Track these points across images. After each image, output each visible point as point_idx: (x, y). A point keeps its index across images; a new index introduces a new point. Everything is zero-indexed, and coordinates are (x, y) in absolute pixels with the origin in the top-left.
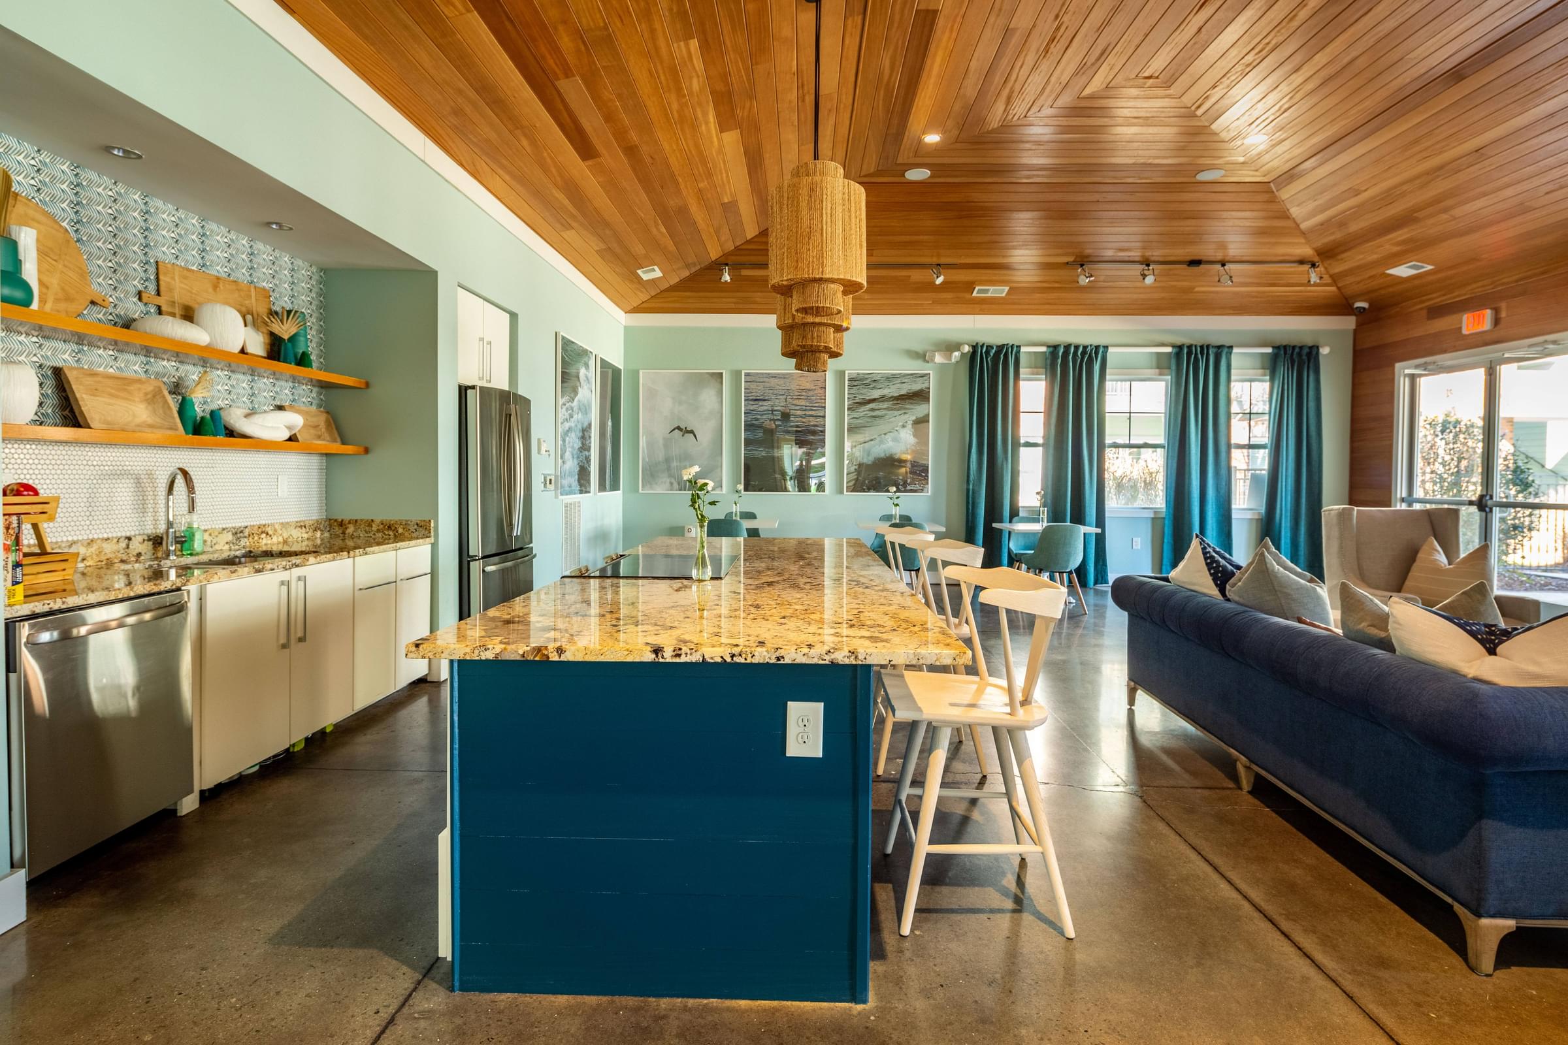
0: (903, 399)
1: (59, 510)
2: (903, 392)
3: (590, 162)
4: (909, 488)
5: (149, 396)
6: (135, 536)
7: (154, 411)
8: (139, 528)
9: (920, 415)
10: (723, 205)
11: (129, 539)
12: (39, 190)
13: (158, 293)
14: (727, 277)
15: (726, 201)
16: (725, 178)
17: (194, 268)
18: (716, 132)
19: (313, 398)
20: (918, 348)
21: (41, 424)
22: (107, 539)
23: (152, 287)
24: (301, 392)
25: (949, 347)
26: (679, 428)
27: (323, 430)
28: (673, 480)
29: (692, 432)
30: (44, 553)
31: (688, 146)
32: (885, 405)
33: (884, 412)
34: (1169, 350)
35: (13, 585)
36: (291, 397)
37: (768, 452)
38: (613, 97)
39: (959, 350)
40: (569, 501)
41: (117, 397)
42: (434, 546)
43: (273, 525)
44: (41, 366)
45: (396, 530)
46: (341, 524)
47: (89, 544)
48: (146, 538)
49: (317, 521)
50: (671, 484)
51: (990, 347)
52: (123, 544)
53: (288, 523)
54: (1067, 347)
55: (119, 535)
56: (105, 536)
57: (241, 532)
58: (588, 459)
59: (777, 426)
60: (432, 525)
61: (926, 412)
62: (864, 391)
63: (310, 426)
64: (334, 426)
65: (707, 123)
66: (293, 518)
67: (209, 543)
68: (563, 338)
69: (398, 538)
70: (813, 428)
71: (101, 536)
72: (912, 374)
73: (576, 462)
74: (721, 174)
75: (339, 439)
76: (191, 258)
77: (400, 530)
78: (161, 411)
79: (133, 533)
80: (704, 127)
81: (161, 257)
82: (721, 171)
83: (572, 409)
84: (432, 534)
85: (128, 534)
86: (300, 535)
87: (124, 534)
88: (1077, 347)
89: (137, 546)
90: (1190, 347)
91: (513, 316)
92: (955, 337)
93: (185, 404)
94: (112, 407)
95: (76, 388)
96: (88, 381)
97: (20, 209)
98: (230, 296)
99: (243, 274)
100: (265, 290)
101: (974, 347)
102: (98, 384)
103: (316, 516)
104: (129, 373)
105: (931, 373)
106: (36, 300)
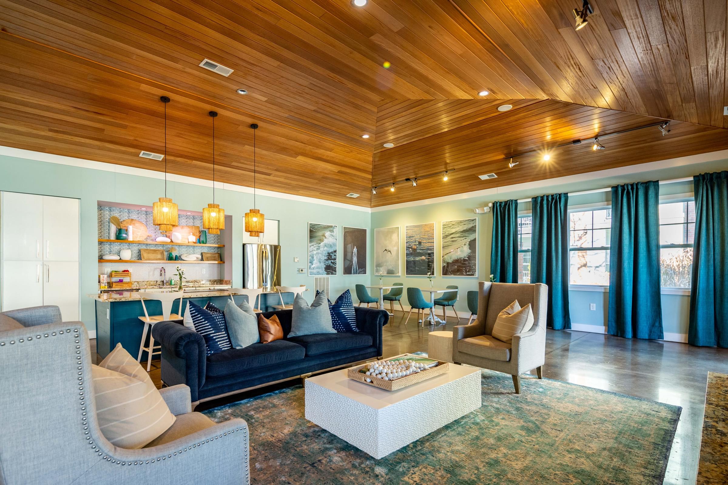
0: (465, 232)
1: (132, 275)
2: (465, 229)
4: (468, 273)
5: (161, 253)
8: (160, 279)
9: (472, 239)
12: (138, 218)
17: (177, 225)
19: (214, 251)
20: (470, 207)
21: (137, 260)
22: (152, 281)
27: (216, 258)
29: (390, 251)
30: (131, 282)
32: (457, 235)
33: (457, 238)
34: (609, 189)
35: (105, 286)
37: (414, 258)
39: (487, 206)
40: (318, 277)
41: (154, 254)
43: (200, 280)
44: (138, 250)
45: (227, 282)
46: (221, 281)
48: (161, 281)
51: (501, 203)
52: (155, 282)
54: (542, 198)
55: (154, 280)
57: (189, 281)
59: (417, 247)
61: (474, 237)
62: (449, 229)
64: (220, 258)
66: (206, 279)
69: (227, 284)
70: (430, 247)
71: (150, 281)
72: (468, 220)
78: (163, 256)
79: (158, 280)
85: (156, 280)
86: (208, 283)
88: (548, 197)
89: (158, 283)
90: (623, 186)
91: (279, 221)
93: (170, 254)
94: (152, 256)
95: (142, 252)
96: (147, 251)
97: (134, 222)
98: (186, 230)
99: (191, 224)
100: (198, 226)
101: (493, 204)
102: (148, 251)
103: (216, 279)
104: (159, 249)
105: (477, 218)
106: (131, 238)
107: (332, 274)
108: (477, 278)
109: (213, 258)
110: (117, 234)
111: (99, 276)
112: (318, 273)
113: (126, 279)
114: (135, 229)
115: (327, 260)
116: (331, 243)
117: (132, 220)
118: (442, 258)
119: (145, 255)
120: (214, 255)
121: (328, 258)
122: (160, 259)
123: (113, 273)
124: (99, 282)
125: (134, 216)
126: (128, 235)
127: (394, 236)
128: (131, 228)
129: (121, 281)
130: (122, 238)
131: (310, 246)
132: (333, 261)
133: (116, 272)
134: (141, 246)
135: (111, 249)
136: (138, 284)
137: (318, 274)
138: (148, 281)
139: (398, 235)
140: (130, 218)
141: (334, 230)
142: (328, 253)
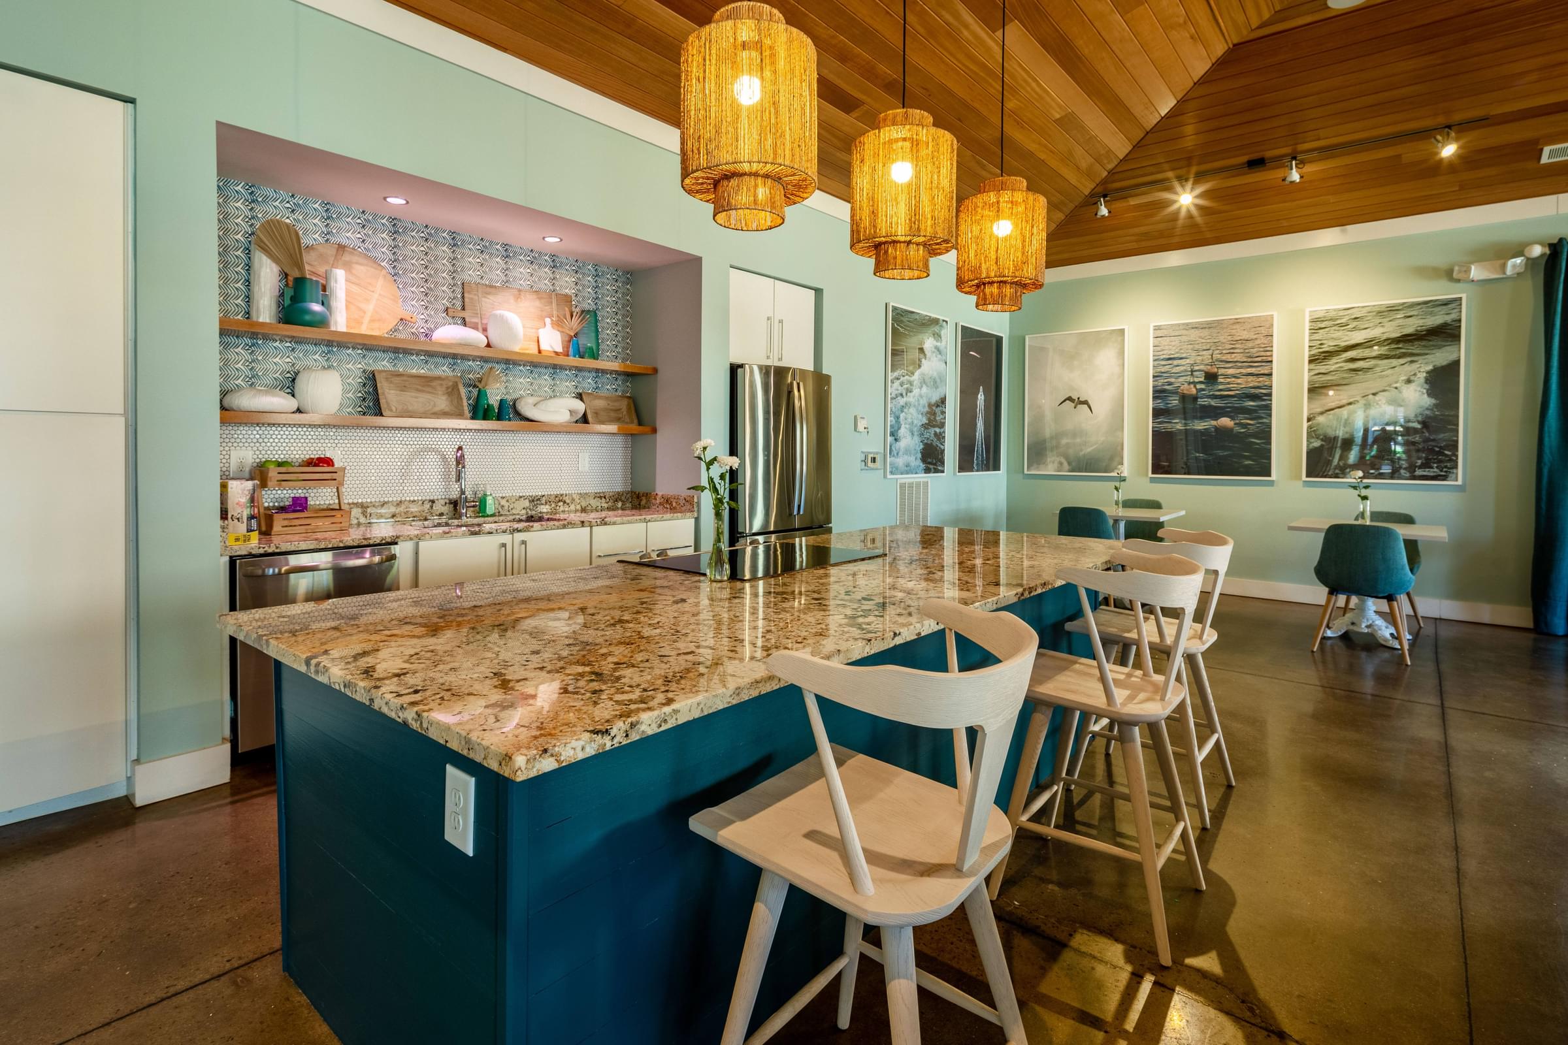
1: (346, 479)
3: (856, 114)
5: (450, 390)
6: (438, 500)
7: (452, 401)
8: (445, 493)
10: (1056, 121)
11: (433, 502)
12: (363, 241)
13: (463, 309)
14: (1104, 211)
15: (1058, 116)
16: (1037, 89)
17: (498, 284)
18: (987, 33)
19: (618, 385)
20: (1441, 261)
21: (364, 414)
22: (414, 501)
23: (458, 304)
24: (605, 380)
25: (1501, 252)
26: (1070, 399)
27: (625, 413)
28: (1063, 460)
29: (1086, 403)
30: (340, 509)
31: (957, 60)
35: (248, 532)
36: (595, 386)
38: (832, 31)
39: (1519, 253)
40: (907, 481)
41: (423, 391)
42: (697, 520)
43: (570, 495)
44: (364, 371)
45: (671, 504)
46: (638, 497)
47: (398, 504)
48: (448, 502)
49: (618, 493)
50: (1061, 464)
52: (427, 506)
53: (586, 494)
55: (424, 498)
56: (412, 499)
57: (539, 499)
58: (940, 437)
60: (696, 500)
63: (611, 410)
64: (633, 412)
65: (967, 27)
66: (592, 489)
67: (506, 508)
68: (895, 309)
69: (673, 510)
71: (408, 499)
73: (917, 439)
74: (1029, 85)
75: (636, 421)
76: (495, 277)
77: (674, 504)
78: (456, 401)
79: (436, 498)
80: (966, 33)
81: (467, 278)
82: (1025, 81)
83: (911, 383)
84: (696, 509)
85: (432, 498)
86: (599, 504)
87: (428, 498)
89: (439, 507)
91: (818, 292)
92: (1514, 236)
93: (481, 394)
94: (417, 400)
95: (382, 386)
96: (397, 380)
97: (346, 257)
98: (530, 304)
99: (545, 285)
100: (566, 296)
101: (1552, 246)
102: (405, 382)
103: (619, 489)
104: (438, 372)
105: (1464, 296)
106: (340, 322)
107: (936, 471)
108: (1461, 489)
109: (613, 414)
110: (287, 302)
111: (224, 486)
112: (909, 470)
113: (320, 496)
114: (355, 289)
115: (925, 426)
116: (935, 374)
117: (341, 248)
118: (1305, 425)
119: (389, 395)
120: (617, 405)
121: (929, 420)
122: (445, 414)
123: (273, 473)
124: (224, 515)
125: (349, 235)
126: (329, 308)
127: (1105, 359)
128: (340, 282)
129: (299, 505)
130: (307, 318)
131: (892, 382)
132: (938, 430)
133: (280, 464)
134: (375, 359)
135: (258, 367)
136: (364, 514)
137: (907, 473)
138: (400, 503)
139: (1121, 353)
140: (332, 240)
141: (943, 333)
142: (930, 405)
